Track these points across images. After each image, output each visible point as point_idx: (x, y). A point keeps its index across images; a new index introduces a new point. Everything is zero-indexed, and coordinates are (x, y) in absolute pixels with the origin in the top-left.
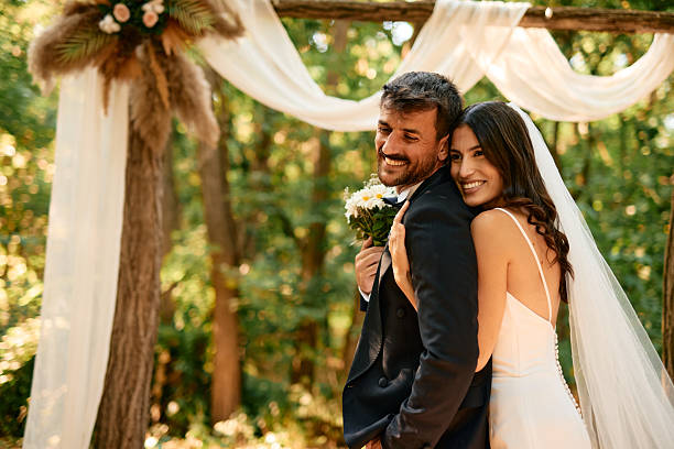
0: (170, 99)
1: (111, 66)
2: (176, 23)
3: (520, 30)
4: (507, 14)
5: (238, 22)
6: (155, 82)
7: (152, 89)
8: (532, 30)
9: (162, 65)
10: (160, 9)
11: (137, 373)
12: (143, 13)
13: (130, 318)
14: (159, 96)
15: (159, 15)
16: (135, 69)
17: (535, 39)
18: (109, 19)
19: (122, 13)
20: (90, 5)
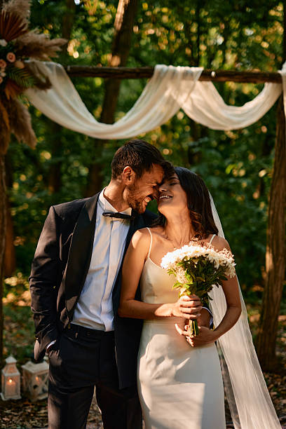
0: (10, 124)
2: (14, 82)
3: (198, 83)
4: (192, 74)
5: (47, 79)
8: (204, 83)
9: (5, 106)
10: (4, 75)
14: (4, 123)
15: (4, 78)
17: (206, 87)
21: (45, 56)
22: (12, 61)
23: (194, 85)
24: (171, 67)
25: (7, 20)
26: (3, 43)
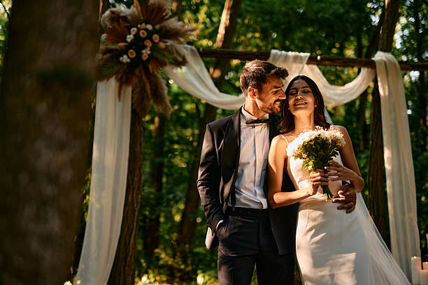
0: (151, 94)
1: (124, 78)
2: (156, 59)
3: (306, 66)
4: (301, 57)
5: (184, 58)
6: (145, 86)
7: (143, 89)
8: (310, 66)
9: (148, 78)
10: (149, 52)
11: (133, 225)
12: (142, 54)
13: (130, 198)
14: (147, 93)
15: (149, 55)
16: (135, 80)
17: (312, 70)
18: (125, 57)
19: (132, 53)
20: (116, 50)
21: (182, 39)
22: (157, 41)
23: (303, 67)
24: (284, 52)
25: (153, 10)
26: (149, 27)
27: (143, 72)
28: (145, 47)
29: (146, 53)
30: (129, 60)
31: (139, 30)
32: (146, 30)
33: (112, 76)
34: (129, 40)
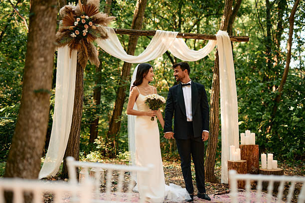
0: (88, 54)
1: (73, 46)
2: (91, 35)
3: (176, 39)
4: (173, 35)
5: (106, 35)
6: (84, 50)
7: (84, 52)
8: (179, 39)
9: (86, 46)
10: (87, 31)
12: (83, 32)
14: (86, 54)
15: (87, 33)
16: (79, 47)
17: (180, 41)
18: (74, 34)
19: (77, 32)
20: (68, 30)
21: (105, 24)
22: (91, 25)
23: (174, 40)
24: (164, 31)
25: (89, 7)
26: (87, 17)
27: (83, 42)
28: (85, 29)
29: (85, 32)
30: (75, 36)
31: (81, 19)
32: (85, 19)
33: (66, 44)
34: (76, 25)
